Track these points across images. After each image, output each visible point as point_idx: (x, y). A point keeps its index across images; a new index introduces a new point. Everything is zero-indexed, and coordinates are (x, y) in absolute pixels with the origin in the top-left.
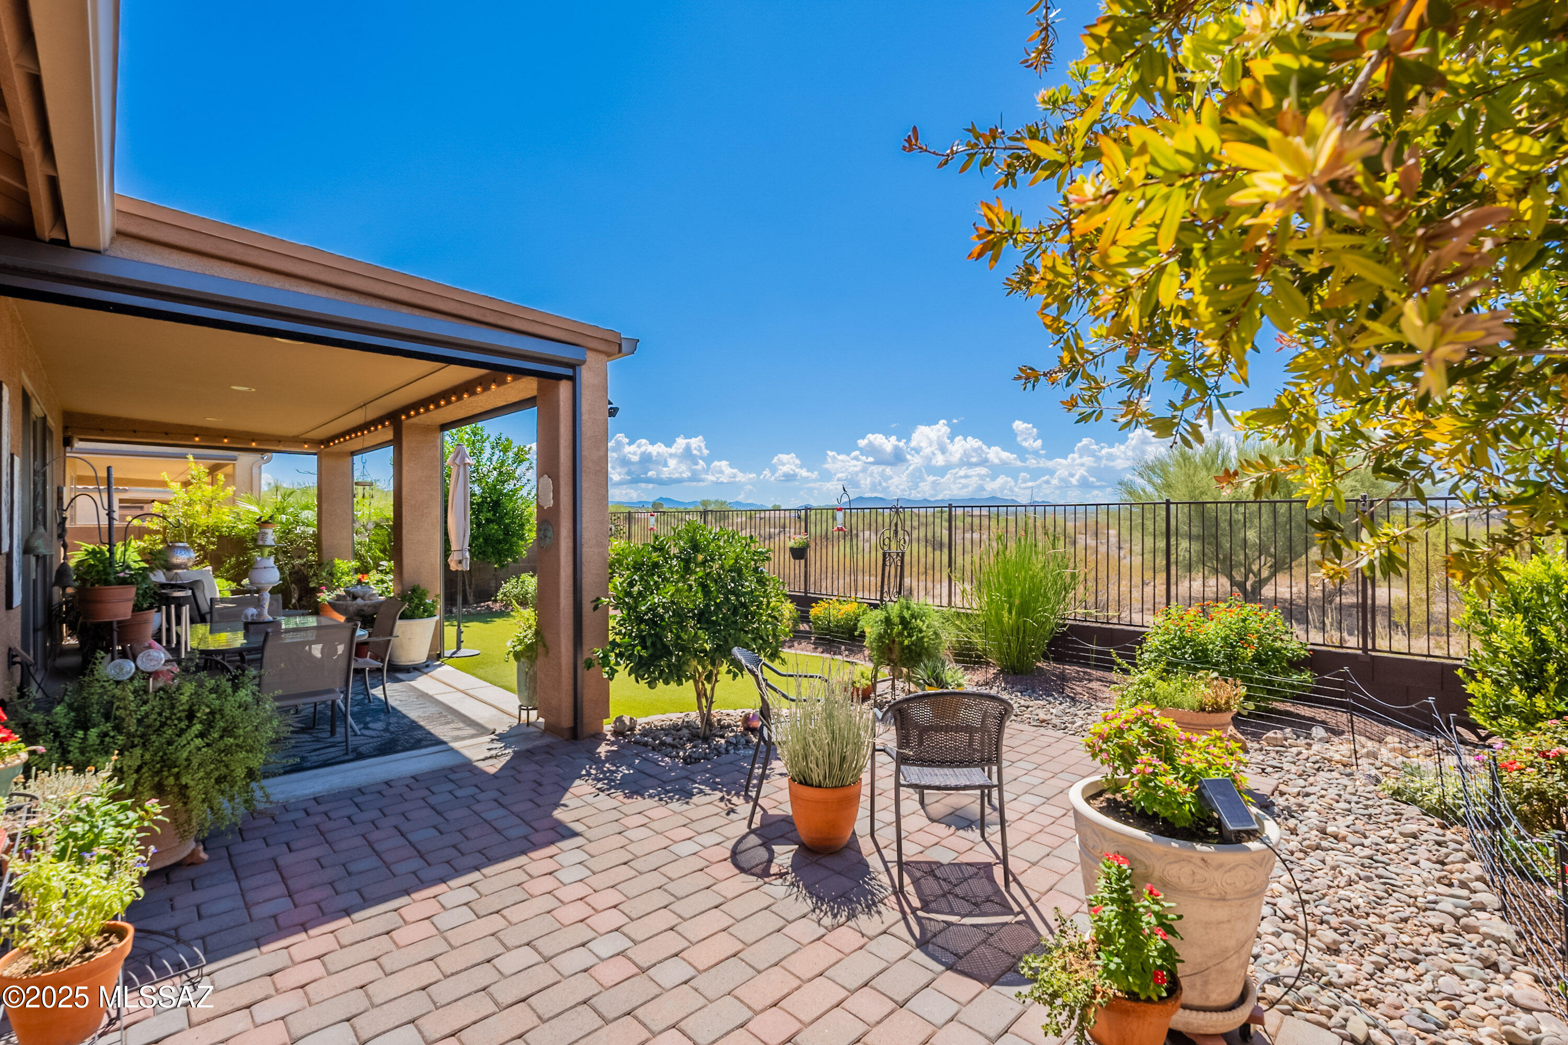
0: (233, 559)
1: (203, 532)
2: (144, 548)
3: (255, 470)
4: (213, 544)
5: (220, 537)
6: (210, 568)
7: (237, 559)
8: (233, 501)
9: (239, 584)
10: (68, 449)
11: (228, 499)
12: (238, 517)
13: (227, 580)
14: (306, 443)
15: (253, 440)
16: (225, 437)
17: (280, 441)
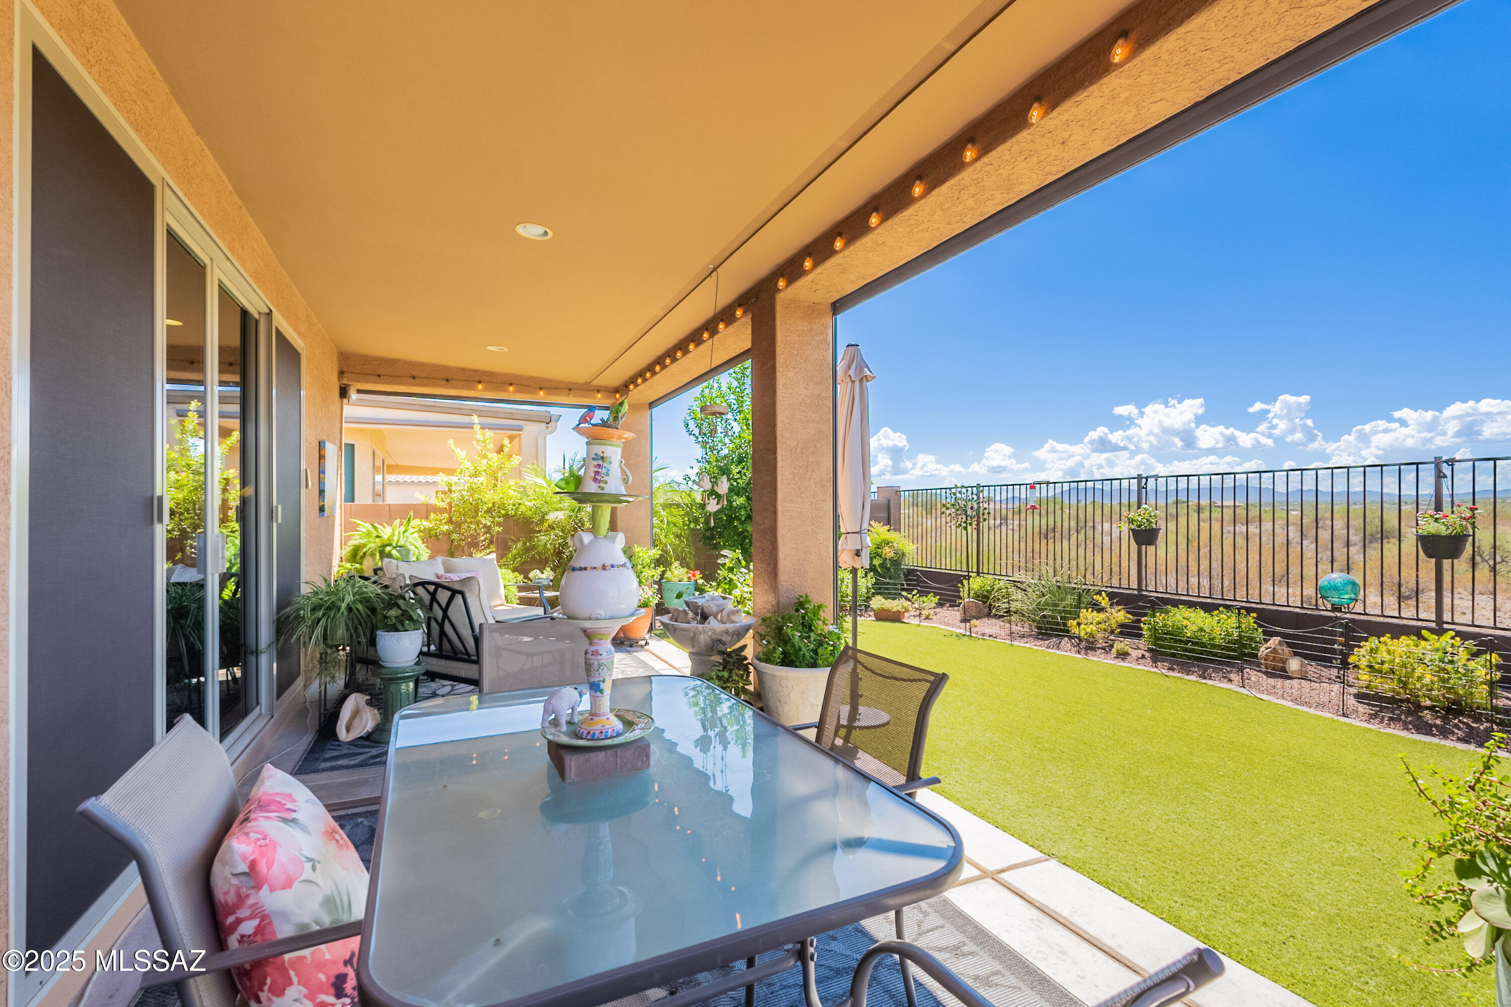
0: (519, 545)
1: (489, 511)
2: (430, 530)
3: (540, 442)
4: (499, 524)
5: (506, 516)
6: (494, 556)
7: (525, 544)
8: (518, 472)
9: (526, 577)
10: (345, 401)
11: (515, 469)
12: (525, 493)
13: (514, 571)
14: (598, 391)
15: (541, 389)
16: (511, 384)
17: (570, 390)
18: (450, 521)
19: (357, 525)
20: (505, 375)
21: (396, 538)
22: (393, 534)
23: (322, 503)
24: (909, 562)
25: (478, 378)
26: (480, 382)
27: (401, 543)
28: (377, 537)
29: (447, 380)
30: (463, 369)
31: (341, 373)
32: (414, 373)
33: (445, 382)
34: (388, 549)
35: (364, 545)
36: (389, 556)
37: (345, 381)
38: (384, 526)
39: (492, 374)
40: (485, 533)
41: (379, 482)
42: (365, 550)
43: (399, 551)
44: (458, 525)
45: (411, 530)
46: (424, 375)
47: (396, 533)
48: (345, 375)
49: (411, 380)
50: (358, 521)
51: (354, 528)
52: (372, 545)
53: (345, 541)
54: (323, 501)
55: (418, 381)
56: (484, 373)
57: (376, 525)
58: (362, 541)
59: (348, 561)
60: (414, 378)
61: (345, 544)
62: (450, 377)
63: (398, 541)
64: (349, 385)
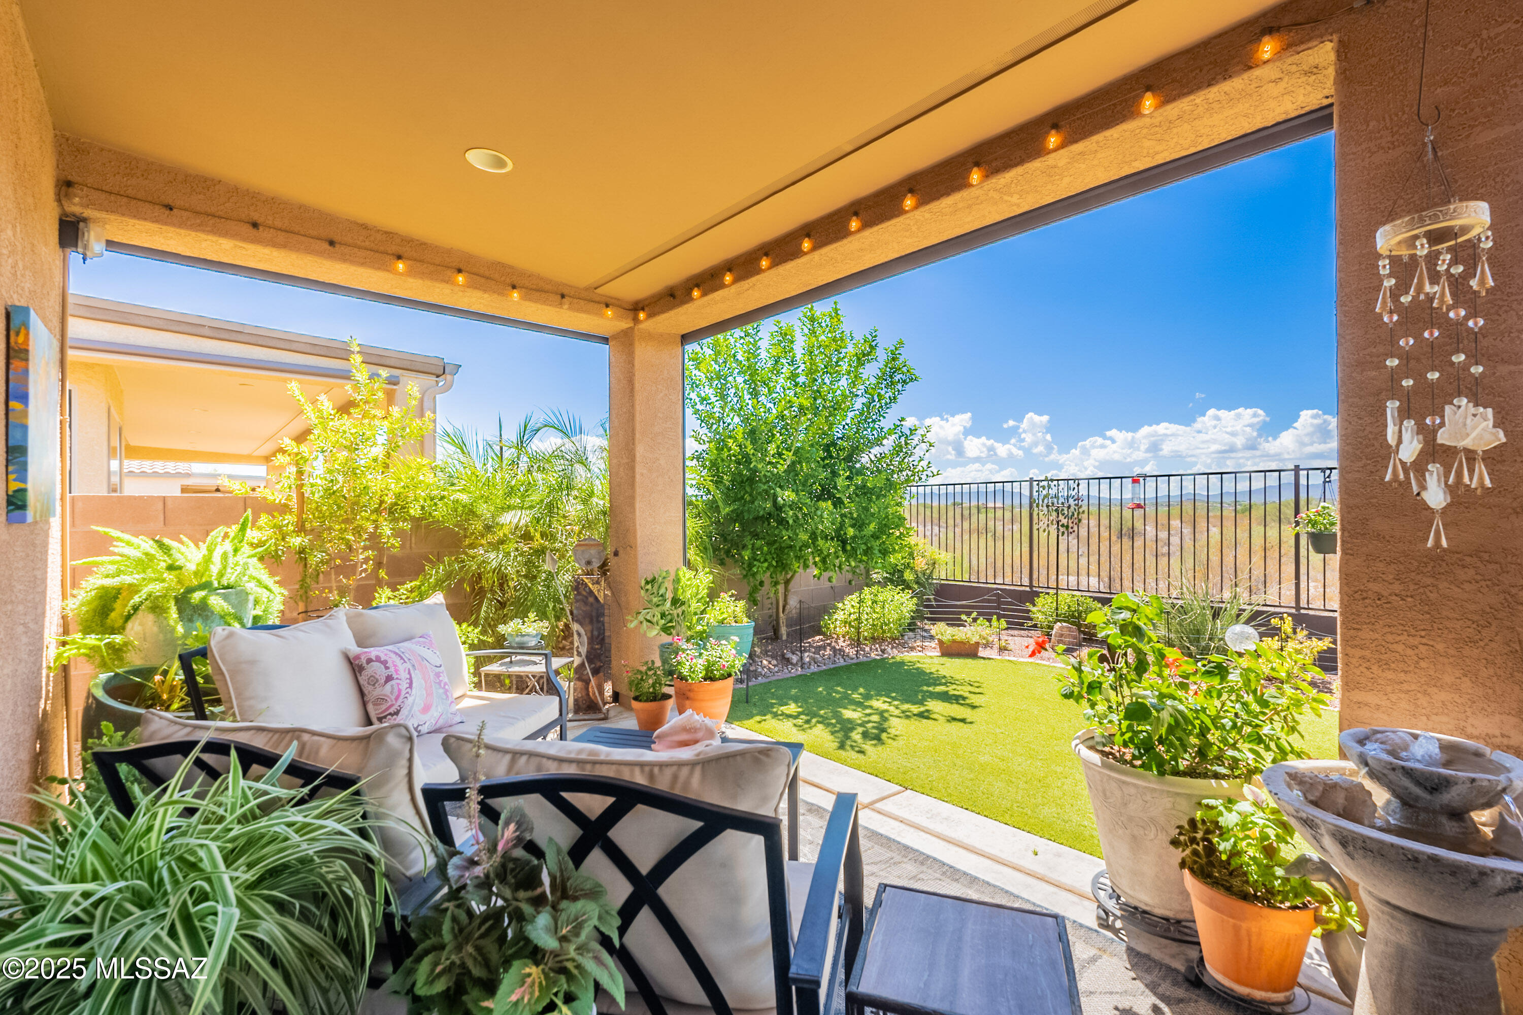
14: (607, 306)
15: (514, 287)
16: (460, 271)
17: (563, 296)
18: (301, 528)
19: (110, 540)
20: (449, 252)
21: (215, 569)
22: (208, 560)
23: (14, 486)
24: (941, 574)
25: (394, 248)
26: (399, 257)
27: (230, 577)
28: (171, 568)
29: (332, 243)
30: (365, 227)
31: (65, 186)
32: (256, 217)
33: (326, 246)
34: (197, 596)
35: (133, 589)
36: (203, 610)
37: (75, 207)
38: (181, 542)
39: (422, 245)
40: (365, 548)
41: (115, 472)
42: (136, 599)
43: (225, 598)
44: (317, 534)
45: (246, 550)
46: (278, 223)
47: (217, 557)
48: (75, 190)
49: (247, 229)
50: (114, 533)
51: (102, 545)
52: (156, 588)
53: (72, 579)
54: (23, 478)
55: (262, 233)
56: (408, 241)
57: (166, 541)
58: (127, 579)
59: (87, 630)
60: (255, 225)
61: (74, 585)
62: (336, 238)
63: (221, 575)
64: (85, 220)
